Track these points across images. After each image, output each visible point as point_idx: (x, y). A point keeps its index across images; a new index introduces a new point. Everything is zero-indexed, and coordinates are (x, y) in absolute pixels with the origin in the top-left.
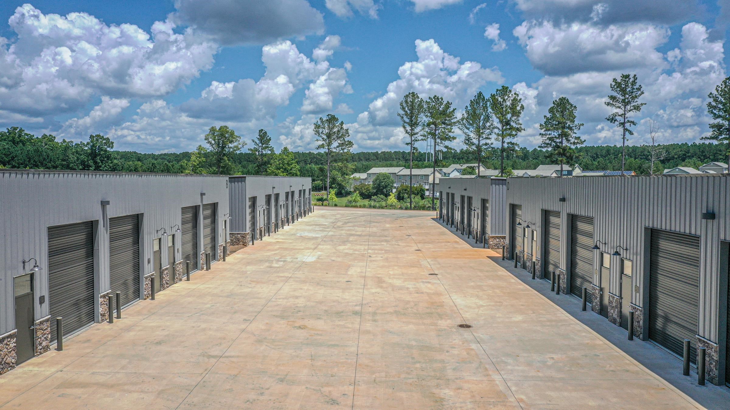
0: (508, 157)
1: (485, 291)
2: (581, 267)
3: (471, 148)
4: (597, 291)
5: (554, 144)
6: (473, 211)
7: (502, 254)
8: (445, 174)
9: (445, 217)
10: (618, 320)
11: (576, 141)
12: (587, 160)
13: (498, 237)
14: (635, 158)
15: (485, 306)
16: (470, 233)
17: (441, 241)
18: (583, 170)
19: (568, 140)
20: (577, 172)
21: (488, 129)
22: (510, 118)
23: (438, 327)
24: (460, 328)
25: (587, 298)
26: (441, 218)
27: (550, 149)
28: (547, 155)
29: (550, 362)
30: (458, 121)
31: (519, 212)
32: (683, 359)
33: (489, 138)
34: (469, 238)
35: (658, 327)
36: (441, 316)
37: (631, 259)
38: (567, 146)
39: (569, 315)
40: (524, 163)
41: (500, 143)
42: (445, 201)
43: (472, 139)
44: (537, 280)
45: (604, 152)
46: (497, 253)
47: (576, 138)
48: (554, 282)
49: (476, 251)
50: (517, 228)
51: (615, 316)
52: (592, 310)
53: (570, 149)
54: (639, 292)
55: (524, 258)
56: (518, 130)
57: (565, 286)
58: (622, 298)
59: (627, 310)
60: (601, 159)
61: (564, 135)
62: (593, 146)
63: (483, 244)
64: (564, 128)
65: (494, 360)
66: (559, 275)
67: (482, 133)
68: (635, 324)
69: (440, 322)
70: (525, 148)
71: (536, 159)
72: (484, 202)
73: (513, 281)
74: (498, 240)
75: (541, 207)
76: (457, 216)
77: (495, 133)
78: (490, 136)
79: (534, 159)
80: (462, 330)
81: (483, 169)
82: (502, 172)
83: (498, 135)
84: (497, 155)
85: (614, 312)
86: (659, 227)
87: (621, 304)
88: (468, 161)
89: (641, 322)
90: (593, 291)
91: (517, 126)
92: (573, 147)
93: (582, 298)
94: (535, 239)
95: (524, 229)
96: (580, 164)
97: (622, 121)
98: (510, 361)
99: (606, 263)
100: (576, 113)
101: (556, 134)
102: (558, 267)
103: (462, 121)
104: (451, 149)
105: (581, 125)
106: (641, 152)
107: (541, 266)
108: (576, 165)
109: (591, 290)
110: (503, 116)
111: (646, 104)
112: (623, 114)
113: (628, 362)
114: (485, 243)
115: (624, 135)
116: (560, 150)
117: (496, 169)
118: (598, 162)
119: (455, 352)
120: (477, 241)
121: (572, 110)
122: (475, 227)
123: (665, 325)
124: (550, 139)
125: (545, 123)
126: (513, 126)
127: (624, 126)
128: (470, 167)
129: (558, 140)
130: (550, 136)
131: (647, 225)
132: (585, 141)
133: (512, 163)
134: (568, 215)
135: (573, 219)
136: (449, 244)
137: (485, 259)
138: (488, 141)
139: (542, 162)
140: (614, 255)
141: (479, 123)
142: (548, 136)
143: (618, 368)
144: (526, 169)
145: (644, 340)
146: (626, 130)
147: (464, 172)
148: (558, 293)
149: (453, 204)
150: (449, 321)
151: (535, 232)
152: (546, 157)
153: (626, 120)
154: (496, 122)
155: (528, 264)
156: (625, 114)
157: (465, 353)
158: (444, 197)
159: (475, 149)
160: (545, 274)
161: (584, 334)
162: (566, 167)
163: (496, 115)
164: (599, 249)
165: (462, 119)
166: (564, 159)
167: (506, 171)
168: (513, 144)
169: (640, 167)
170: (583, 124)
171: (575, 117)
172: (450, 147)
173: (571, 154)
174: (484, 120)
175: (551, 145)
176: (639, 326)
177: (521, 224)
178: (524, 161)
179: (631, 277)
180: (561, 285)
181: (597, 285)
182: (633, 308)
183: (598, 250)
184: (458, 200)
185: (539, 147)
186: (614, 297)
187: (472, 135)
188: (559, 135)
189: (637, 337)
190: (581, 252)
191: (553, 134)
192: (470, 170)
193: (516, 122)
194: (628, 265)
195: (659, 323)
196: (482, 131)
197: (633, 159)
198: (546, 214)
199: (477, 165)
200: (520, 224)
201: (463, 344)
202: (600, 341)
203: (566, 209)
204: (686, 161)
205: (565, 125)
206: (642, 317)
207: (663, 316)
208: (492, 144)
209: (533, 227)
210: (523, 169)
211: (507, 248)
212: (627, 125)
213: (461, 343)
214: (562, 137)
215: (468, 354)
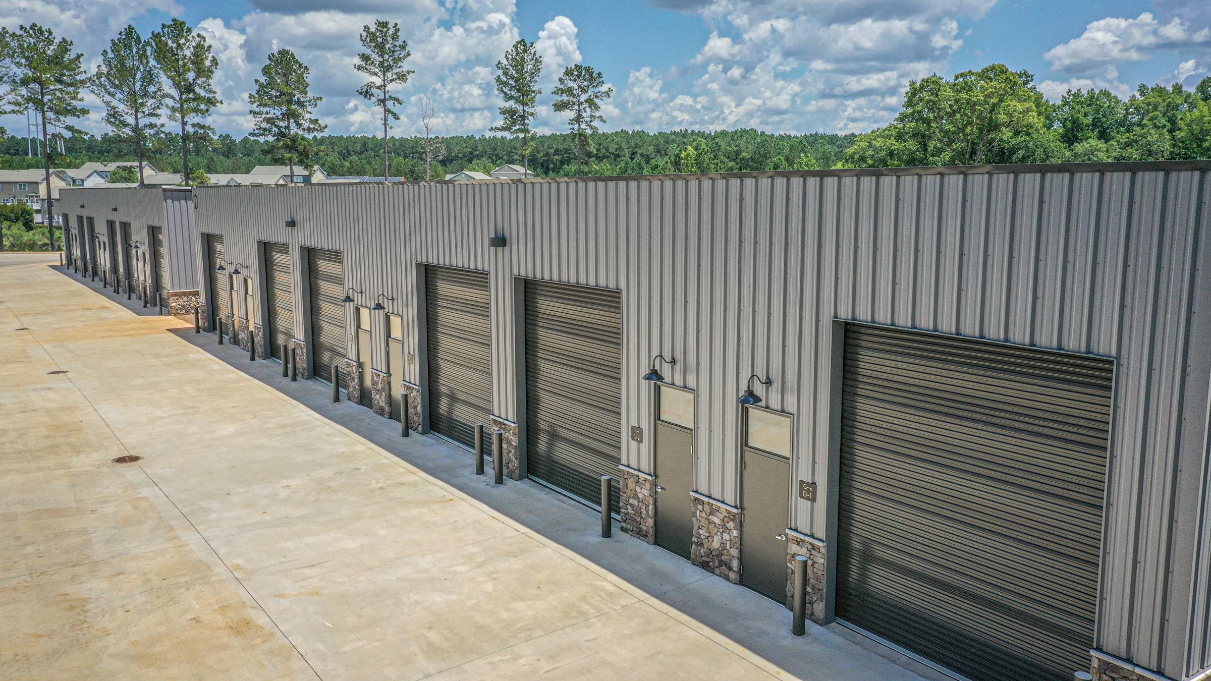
0: (197, 152)
1: (165, 390)
2: (329, 334)
3: (123, 133)
4: (354, 369)
5: (277, 130)
6: (134, 250)
7: (194, 322)
8: (74, 181)
9: (79, 263)
10: (387, 409)
11: (312, 126)
12: (333, 158)
13: (185, 294)
14: (405, 157)
15: (165, 418)
16: (131, 289)
17: (71, 308)
18: (328, 175)
19: (299, 125)
20: (318, 177)
21: (153, 97)
22: (194, 80)
23: (72, 470)
24: (117, 464)
25: (340, 381)
26: (71, 264)
27: (271, 139)
28: (266, 148)
29: (284, 494)
30: (90, 79)
31: (219, 247)
32: (474, 452)
33: (157, 115)
34: (129, 298)
35: (442, 412)
36: (76, 449)
37: (400, 313)
38: (297, 133)
39: (313, 412)
40: (228, 163)
41: (179, 124)
42: (75, 231)
43: (121, 116)
44: (259, 361)
45: (358, 147)
46: (186, 321)
47: (312, 121)
48: (286, 363)
49: (145, 322)
50: (219, 276)
51: (382, 404)
52: (349, 399)
53: (303, 138)
54: (414, 363)
55: (234, 327)
56: (211, 103)
57: (305, 366)
58: (390, 375)
59: (398, 392)
60: (354, 158)
61: (290, 115)
62: (342, 136)
63: (158, 308)
64: (290, 102)
65: (185, 510)
66: (294, 350)
67: (142, 104)
68: (411, 411)
69: (75, 459)
70: (228, 136)
71: (249, 155)
72: (154, 231)
73: (216, 367)
74: (185, 299)
75: (256, 238)
76: (104, 259)
77: (167, 106)
78: (158, 112)
79: (245, 155)
80: (122, 468)
81: (151, 172)
82: (187, 177)
83: (173, 109)
84: (176, 146)
85: (380, 398)
86: (435, 262)
87: (389, 383)
88: (119, 156)
89: (419, 408)
90: (348, 369)
91: (207, 95)
92: (310, 136)
93: (331, 382)
94: (250, 292)
95: (231, 277)
96: (323, 165)
97: (382, 97)
98: (215, 505)
99: (365, 324)
100: (309, 78)
101: (278, 113)
102: (293, 337)
103: (97, 78)
104: (81, 132)
105: (318, 99)
106: (413, 148)
107: (264, 337)
108: (316, 167)
109: (344, 367)
110: (179, 76)
111: (414, 72)
112: (382, 86)
113: (402, 470)
114: (161, 305)
115: (386, 120)
116: (287, 142)
117: (176, 171)
118: (351, 162)
119: (110, 508)
120: (146, 302)
121: (302, 73)
122: (141, 278)
123: (451, 407)
124: (268, 121)
125: (258, 91)
126: (199, 95)
127: (385, 106)
128: (124, 169)
129: (282, 124)
130: (268, 116)
131: (419, 259)
132: (326, 126)
133: (206, 161)
134: (302, 248)
135: (310, 255)
136: (89, 312)
137: (162, 335)
138: (153, 120)
139: (259, 160)
140: (374, 309)
141: (134, 85)
142: (264, 116)
143: (389, 482)
144: (233, 172)
145: (424, 433)
146: (387, 111)
147: (114, 177)
148: (294, 379)
149: (93, 237)
150: (94, 456)
151: (249, 281)
152: (265, 152)
153: (387, 96)
154: (167, 86)
155: (242, 336)
156: (385, 86)
157: (129, 507)
158: (73, 223)
159: (130, 133)
160: (272, 351)
161: (336, 439)
162: (299, 170)
163: (164, 71)
164: (353, 301)
165: (99, 75)
166: (295, 156)
167: (194, 175)
168: (203, 127)
169: (412, 172)
170: (321, 98)
171: (307, 85)
172: (76, 128)
173: (305, 148)
174: (143, 79)
175: (270, 131)
176: (416, 414)
177: (224, 269)
178: (228, 158)
179: (402, 341)
180: (298, 366)
181: (354, 359)
182: (407, 388)
183: (351, 303)
184: (101, 228)
185: (250, 134)
186: (379, 375)
187: (121, 107)
188: (283, 114)
189: (414, 430)
190: (327, 309)
191: (272, 112)
192: (125, 174)
193: (205, 88)
194: (395, 321)
195: (443, 405)
196: (141, 101)
197: (401, 158)
198: (266, 249)
199: (136, 164)
200: (221, 268)
201: (125, 491)
202: (361, 445)
203: (297, 240)
204: (473, 162)
205: (291, 98)
206: (419, 400)
207: (448, 395)
208: (163, 125)
209: (245, 272)
210: (227, 173)
211: (203, 312)
212: (389, 104)
213: (120, 491)
214: (288, 119)
215: (135, 508)
